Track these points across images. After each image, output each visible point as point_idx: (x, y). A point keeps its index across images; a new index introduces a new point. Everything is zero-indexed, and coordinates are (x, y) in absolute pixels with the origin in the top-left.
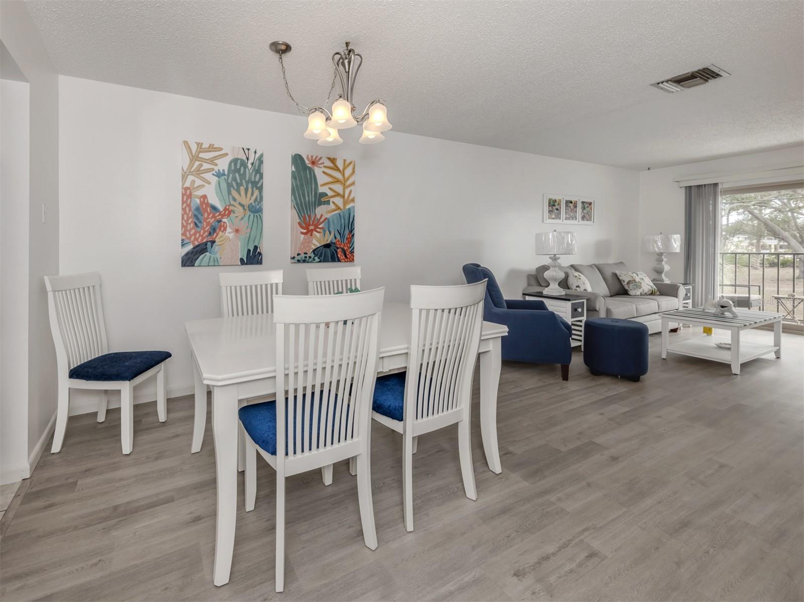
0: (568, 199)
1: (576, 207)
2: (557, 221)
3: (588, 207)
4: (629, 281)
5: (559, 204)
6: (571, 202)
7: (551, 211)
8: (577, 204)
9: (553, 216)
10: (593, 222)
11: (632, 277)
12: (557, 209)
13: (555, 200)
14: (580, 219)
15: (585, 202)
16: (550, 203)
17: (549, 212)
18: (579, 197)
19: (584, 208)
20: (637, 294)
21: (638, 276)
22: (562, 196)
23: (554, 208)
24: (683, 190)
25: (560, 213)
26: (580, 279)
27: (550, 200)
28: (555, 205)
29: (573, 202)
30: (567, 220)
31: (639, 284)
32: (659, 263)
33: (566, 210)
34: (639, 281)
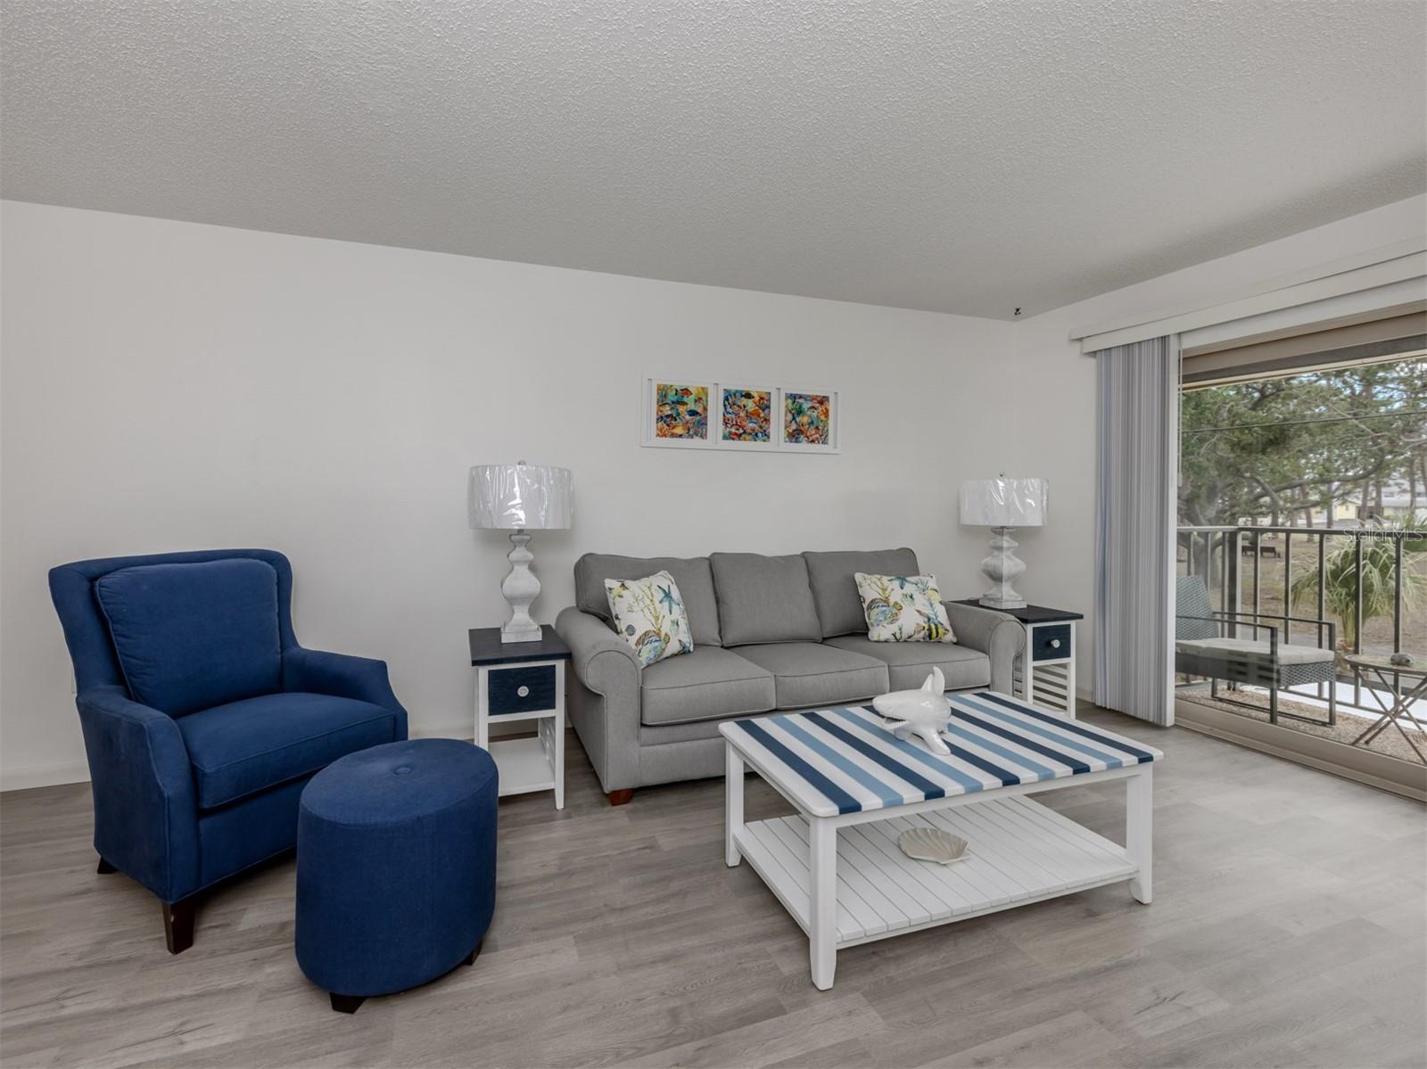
0: (735, 387)
1: (768, 407)
2: (695, 442)
3: (813, 408)
4: (876, 600)
5: (698, 400)
6: (748, 396)
7: (668, 416)
8: (769, 400)
9: (679, 431)
11: (887, 590)
12: (693, 413)
13: (686, 392)
14: (783, 433)
15: (802, 397)
16: (662, 401)
17: (660, 419)
18: (775, 381)
19: (797, 412)
20: (885, 639)
21: (902, 587)
22: (714, 379)
23: (681, 409)
24: (1090, 362)
25: (703, 423)
26: (621, 596)
27: (663, 393)
28: (684, 404)
29: (755, 395)
30: (733, 439)
31: (894, 611)
32: (996, 553)
33: (728, 416)
34: (896, 603)
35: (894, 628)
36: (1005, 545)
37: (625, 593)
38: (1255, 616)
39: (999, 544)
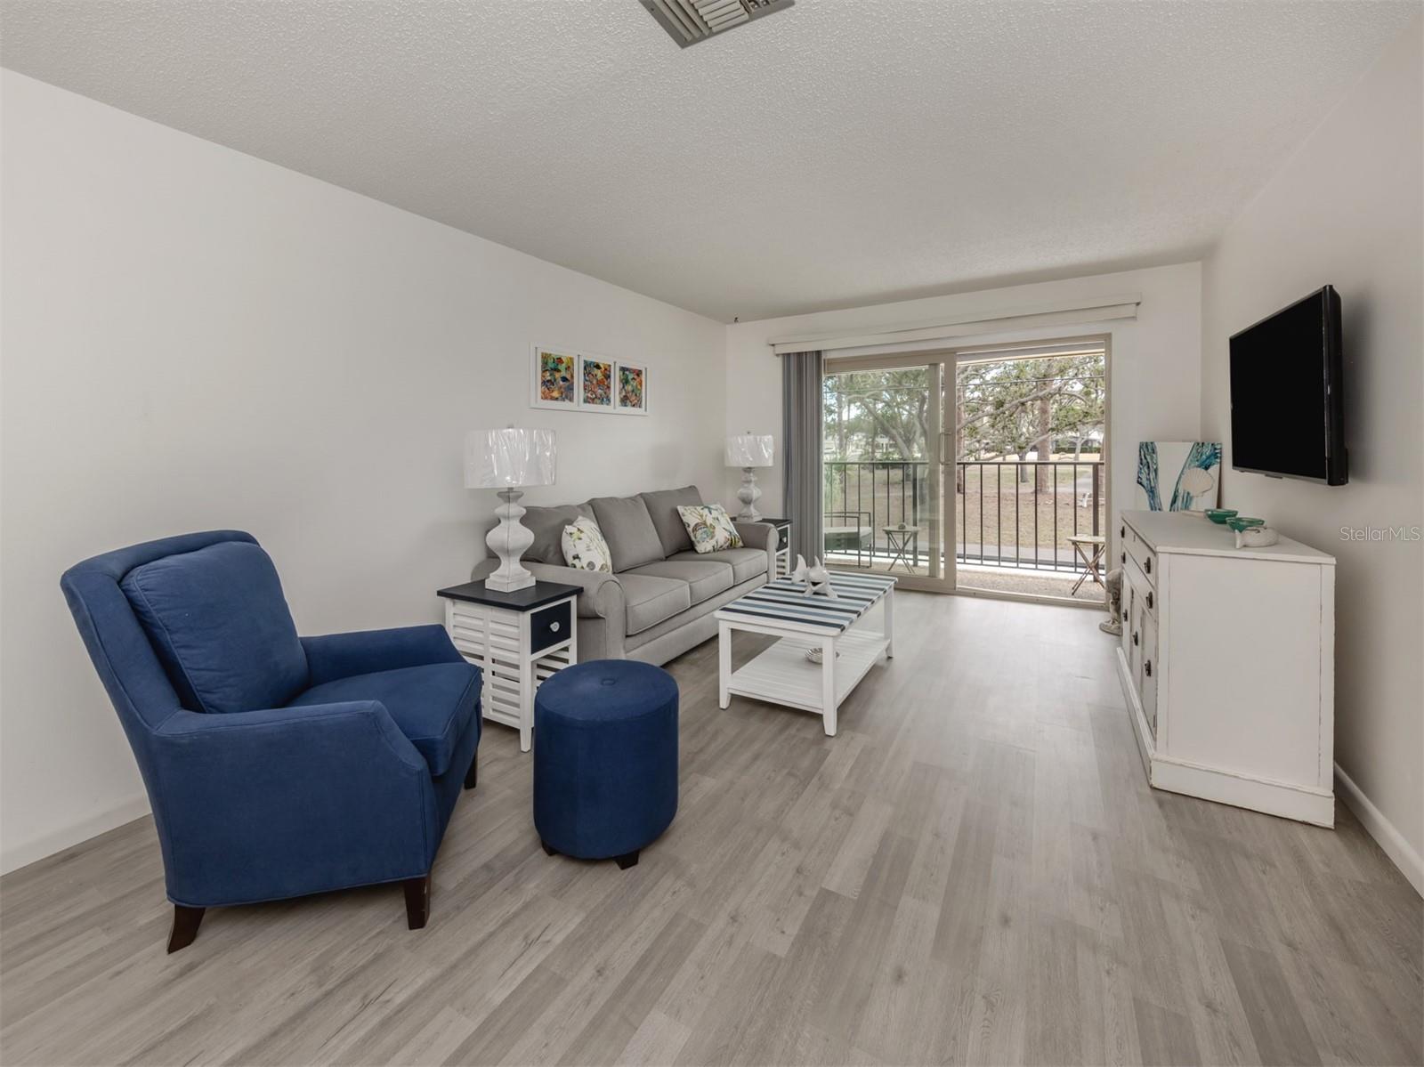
0: (590, 359)
1: (609, 377)
2: (566, 404)
3: (634, 379)
4: (696, 525)
5: (568, 368)
6: (598, 367)
7: (548, 381)
8: (610, 371)
9: (555, 394)
10: (646, 410)
11: (702, 516)
12: (564, 379)
13: (560, 360)
14: (618, 399)
15: (627, 369)
16: (545, 363)
17: (544, 383)
18: (613, 356)
19: (625, 382)
20: (707, 550)
21: (711, 513)
22: (577, 351)
23: (557, 375)
24: (779, 361)
25: (571, 388)
26: (580, 539)
27: (545, 357)
28: (559, 371)
29: (602, 366)
30: (589, 402)
31: (712, 530)
32: (746, 485)
33: (586, 383)
34: (711, 525)
35: (713, 542)
36: (753, 479)
37: (582, 535)
38: (845, 513)
39: (749, 479)
